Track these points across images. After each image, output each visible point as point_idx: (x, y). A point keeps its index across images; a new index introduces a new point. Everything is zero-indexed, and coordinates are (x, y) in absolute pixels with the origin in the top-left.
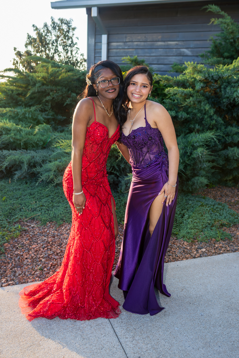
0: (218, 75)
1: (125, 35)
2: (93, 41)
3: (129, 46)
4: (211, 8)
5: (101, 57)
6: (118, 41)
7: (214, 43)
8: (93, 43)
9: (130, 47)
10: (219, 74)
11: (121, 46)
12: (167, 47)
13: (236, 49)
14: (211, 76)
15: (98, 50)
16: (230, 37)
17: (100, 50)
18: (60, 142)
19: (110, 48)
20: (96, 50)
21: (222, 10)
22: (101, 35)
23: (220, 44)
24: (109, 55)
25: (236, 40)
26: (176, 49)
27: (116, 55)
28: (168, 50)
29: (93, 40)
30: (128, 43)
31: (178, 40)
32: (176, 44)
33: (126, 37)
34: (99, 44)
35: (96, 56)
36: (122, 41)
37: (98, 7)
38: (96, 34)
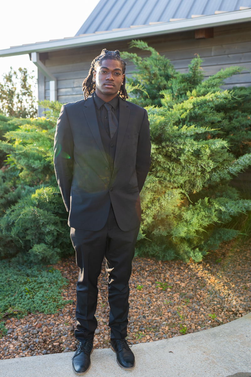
1: (72, 80)
2: (43, 88)
6: (67, 87)
8: (43, 91)
9: (78, 93)
11: (70, 92)
15: (48, 98)
19: (59, 95)
21: (149, 45)
22: (49, 81)
30: (76, 89)
33: (74, 83)
34: (48, 91)
36: (70, 87)
37: (37, 53)
38: (46, 80)
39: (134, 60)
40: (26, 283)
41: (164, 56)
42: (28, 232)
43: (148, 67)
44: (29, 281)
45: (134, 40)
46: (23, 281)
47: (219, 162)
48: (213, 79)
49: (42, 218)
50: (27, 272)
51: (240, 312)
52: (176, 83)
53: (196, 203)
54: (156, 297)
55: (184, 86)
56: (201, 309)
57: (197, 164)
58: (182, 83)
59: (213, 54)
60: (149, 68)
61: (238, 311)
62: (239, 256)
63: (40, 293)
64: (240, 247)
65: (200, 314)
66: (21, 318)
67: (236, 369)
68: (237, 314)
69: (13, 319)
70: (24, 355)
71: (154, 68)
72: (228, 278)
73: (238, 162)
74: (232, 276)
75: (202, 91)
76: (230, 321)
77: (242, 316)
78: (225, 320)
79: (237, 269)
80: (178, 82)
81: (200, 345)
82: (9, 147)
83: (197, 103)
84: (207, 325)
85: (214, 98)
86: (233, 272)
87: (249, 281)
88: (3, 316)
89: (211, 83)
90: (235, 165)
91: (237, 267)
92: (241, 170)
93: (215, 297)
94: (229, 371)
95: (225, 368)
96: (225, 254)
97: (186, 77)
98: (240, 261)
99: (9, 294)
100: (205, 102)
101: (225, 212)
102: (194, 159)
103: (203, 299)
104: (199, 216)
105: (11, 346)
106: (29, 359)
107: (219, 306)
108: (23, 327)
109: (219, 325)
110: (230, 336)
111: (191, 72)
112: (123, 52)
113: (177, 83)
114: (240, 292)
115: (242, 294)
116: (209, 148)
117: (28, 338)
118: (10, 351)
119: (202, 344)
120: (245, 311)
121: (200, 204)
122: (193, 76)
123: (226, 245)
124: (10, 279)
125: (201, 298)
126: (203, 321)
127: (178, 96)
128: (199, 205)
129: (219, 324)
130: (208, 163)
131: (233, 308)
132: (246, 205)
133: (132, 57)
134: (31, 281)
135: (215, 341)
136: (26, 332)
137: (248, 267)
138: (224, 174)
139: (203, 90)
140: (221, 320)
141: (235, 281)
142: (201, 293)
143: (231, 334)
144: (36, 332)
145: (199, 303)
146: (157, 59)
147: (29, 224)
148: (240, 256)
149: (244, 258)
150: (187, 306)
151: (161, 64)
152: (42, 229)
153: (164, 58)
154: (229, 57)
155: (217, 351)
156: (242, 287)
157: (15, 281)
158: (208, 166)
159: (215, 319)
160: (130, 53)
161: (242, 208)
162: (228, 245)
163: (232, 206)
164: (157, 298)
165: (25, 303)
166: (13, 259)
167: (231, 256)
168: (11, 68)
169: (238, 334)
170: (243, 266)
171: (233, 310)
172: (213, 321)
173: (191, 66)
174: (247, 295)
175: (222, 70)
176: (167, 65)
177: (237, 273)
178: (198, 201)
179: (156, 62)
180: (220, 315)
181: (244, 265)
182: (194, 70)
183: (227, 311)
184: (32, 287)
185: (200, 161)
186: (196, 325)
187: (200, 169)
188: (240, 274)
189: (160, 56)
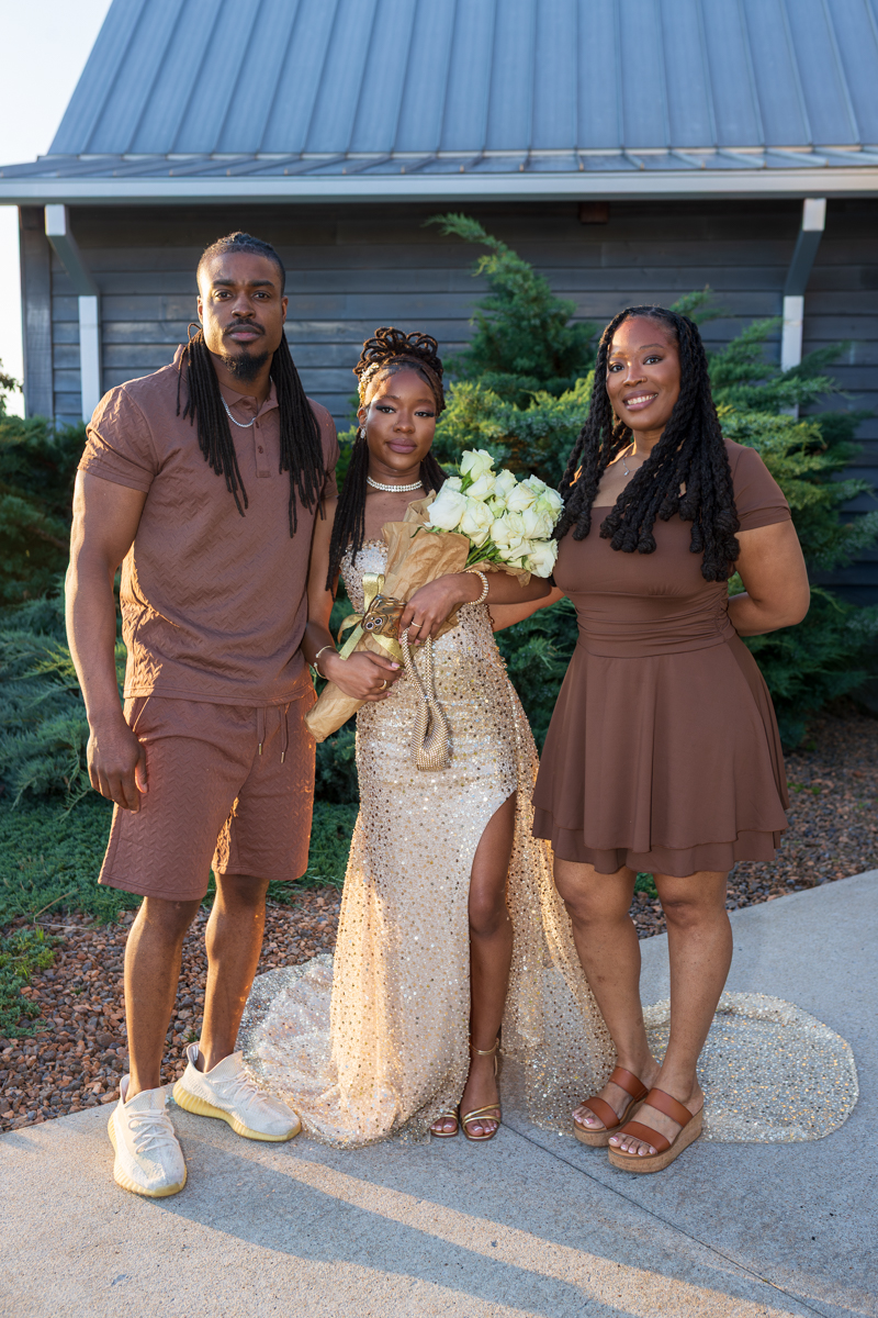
0: (547, 423)
1: (160, 298)
2: (42, 317)
3: (177, 336)
4: (453, 225)
5: (79, 369)
6: (138, 318)
7: (486, 328)
8: (46, 324)
10: (552, 417)
11: (149, 334)
12: (311, 340)
13: (548, 347)
14: (525, 427)
15: (66, 348)
16: (532, 313)
17: (74, 348)
18: (57, 657)
19: (108, 340)
20: (57, 348)
21: (488, 233)
22: (77, 296)
23: (502, 332)
24: (107, 365)
25: (549, 321)
26: (341, 347)
27: (132, 365)
28: (312, 347)
29: (46, 313)
30: (173, 325)
31: (343, 317)
32: (339, 330)
33: (165, 306)
34: (69, 327)
35: (56, 366)
36: (150, 318)
37: (67, 206)
38: (55, 293)
59: (604, 261)
154: (645, 273)
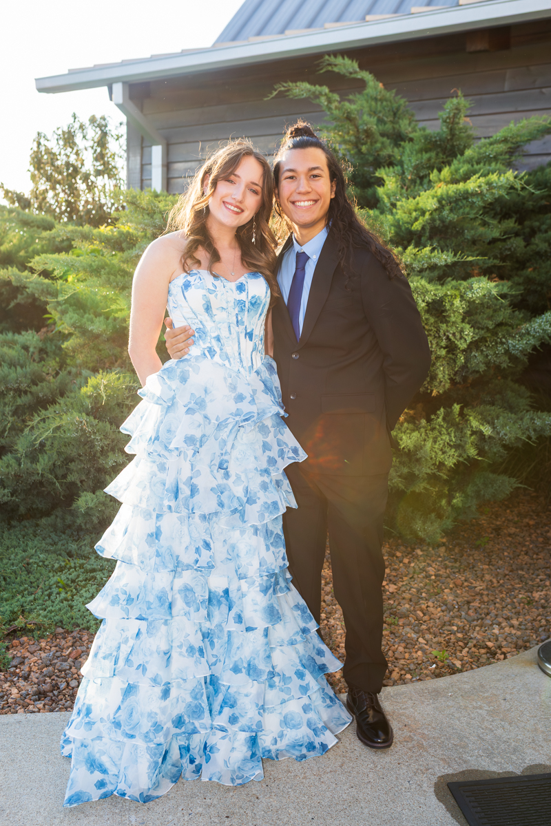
2: (137, 162)
6: (187, 159)
8: (138, 166)
15: (148, 182)
19: (171, 176)
20: (145, 182)
22: (151, 146)
29: (138, 159)
34: (148, 167)
36: (194, 159)
37: (124, 83)
38: (144, 145)
39: (323, 100)
40: (61, 569)
41: (394, 91)
42: (72, 466)
43: (353, 116)
44: (68, 566)
45: (329, 55)
46: (56, 565)
47: (487, 328)
48: (491, 144)
49: (99, 438)
50: (70, 548)
51: (503, 650)
52: (412, 153)
53: (433, 417)
54: (328, 611)
55: (429, 159)
56: (421, 640)
57: (438, 331)
58: (424, 153)
59: (507, 86)
60: (355, 118)
61: (500, 647)
62: (530, 535)
63: (88, 590)
64: (537, 515)
65: (414, 650)
66: (41, 637)
67: (465, 762)
68: (496, 654)
69: (24, 639)
70: (36, 710)
71: (366, 117)
72: (494, 580)
73: (527, 329)
74: (506, 575)
75: (461, 171)
76: (478, 667)
77: (505, 658)
78: (467, 665)
79: (520, 561)
80: (416, 150)
81: (401, 711)
82: (45, 286)
83: (449, 197)
84: (425, 672)
85: (485, 187)
86: (510, 568)
87: (540, 588)
88: (6, 632)
89: (485, 152)
90: (522, 336)
91: (520, 557)
92: (534, 348)
93: (457, 617)
94: (449, 766)
95: (442, 759)
96: (500, 529)
97: (434, 140)
98: (531, 546)
99: (25, 590)
100: (466, 195)
101: (490, 437)
102: (432, 320)
103: (431, 619)
104: (438, 443)
105: (14, 691)
106: (44, 717)
107: (460, 635)
108: (43, 655)
109: (454, 673)
110: (470, 697)
111: (445, 129)
112: (298, 84)
113: (414, 153)
114: (513, 610)
115: (518, 613)
116: (462, 296)
117: (50, 677)
118: (10, 700)
119: (404, 709)
120: (515, 649)
121: (441, 417)
122: (449, 138)
123: (508, 511)
124: (31, 561)
125: (426, 618)
126: (419, 664)
127: (413, 181)
128: (440, 420)
129: (453, 671)
130: (462, 331)
131: (490, 641)
132: (538, 423)
133: (317, 93)
134: (72, 565)
135: (433, 705)
136: (47, 666)
137: (544, 559)
138: (495, 354)
139: (464, 168)
140: (458, 664)
141: (510, 587)
142: (427, 607)
143: (473, 694)
144: (68, 667)
145: (416, 628)
146: (379, 97)
147: (75, 450)
148: (533, 536)
149: (541, 539)
150: (391, 633)
151: (387, 109)
152: (101, 461)
153: (393, 95)
154: (543, 93)
155: (433, 725)
156: (522, 598)
157: (41, 564)
158: (461, 338)
159: (446, 662)
160: (315, 85)
161: (528, 429)
162: (512, 511)
163: (506, 425)
164: (330, 613)
165: (53, 609)
166: (44, 521)
167: (514, 534)
168: (75, 117)
169: (486, 695)
170: (535, 556)
171: (490, 644)
172: (441, 664)
173: (443, 114)
174: (527, 617)
175: (512, 125)
176: (400, 111)
177: (517, 569)
178: (438, 412)
179: (376, 104)
180: (458, 654)
181: (537, 554)
182: (452, 123)
183: (475, 646)
184: (74, 578)
185: (444, 326)
186: (403, 672)
187: (443, 343)
188: (524, 573)
189: (384, 92)
